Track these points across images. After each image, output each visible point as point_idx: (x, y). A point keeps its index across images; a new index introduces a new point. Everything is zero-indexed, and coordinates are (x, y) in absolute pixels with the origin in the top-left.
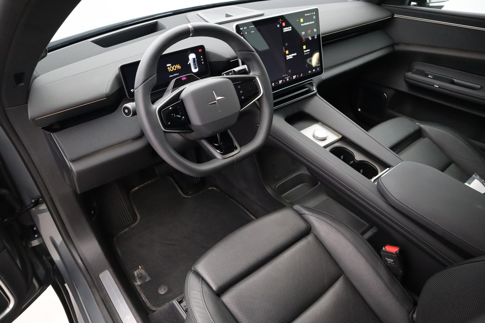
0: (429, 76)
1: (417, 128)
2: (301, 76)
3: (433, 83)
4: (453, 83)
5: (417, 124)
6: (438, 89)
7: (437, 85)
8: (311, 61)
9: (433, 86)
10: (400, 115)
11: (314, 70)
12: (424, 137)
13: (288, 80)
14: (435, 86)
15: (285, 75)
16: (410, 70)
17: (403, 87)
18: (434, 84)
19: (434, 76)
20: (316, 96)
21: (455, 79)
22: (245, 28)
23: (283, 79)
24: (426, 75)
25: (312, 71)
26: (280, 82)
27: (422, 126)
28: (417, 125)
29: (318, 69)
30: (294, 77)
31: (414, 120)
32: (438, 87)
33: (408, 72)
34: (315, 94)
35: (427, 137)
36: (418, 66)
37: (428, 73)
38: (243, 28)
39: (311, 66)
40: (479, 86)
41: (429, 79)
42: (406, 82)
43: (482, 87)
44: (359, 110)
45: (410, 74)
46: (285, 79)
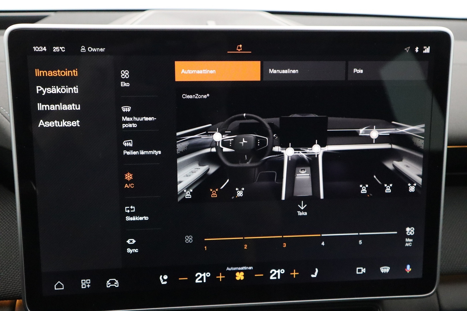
13: (240, 276)
22: (56, 49)
23: (215, 268)
26: (201, 277)
30: (276, 274)
38: (50, 49)
46: (225, 273)
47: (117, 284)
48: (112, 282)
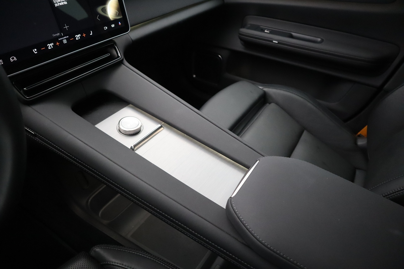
0: (266, 31)
1: (261, 92)
2: (91, 34)
3: (271, 39)
4: (291, 37)
5: (260, 87)
6: (277, 44)
7: (276, 40)
8: (104, 10)
9: (272, 42)
10: (241, 78)
11: (113, 26)
12: (270, 103)
13: (65, 42)
14: (274, 41)
15: (59, 34)
16: (243, 26)
17: (239, 46)
18: (273, 39)
19: (270, 31)
20: (123, 65)
21: (294, 32)
23: (54, 40)
24: (263, 30)
25: (109, 27)
26: (50, 46)
27: (266, 89)
28: (260, 89)
29: (120, 24)
30: (78, 37)
31: (256, 83)
32: (277, 42)
33: (241, 28)
34: (121, 63)
35: (274, 103)
36: (251, 21)
37: (264, 28)
39: (107, 18)
40: (319, 40)
41: (266, 34)
42: (241, 39)
43: (322, 41)
44: (194, 76)
45: (244, 31)
46: (59, 41)
47: (15, 59)
48: (13, 58)
